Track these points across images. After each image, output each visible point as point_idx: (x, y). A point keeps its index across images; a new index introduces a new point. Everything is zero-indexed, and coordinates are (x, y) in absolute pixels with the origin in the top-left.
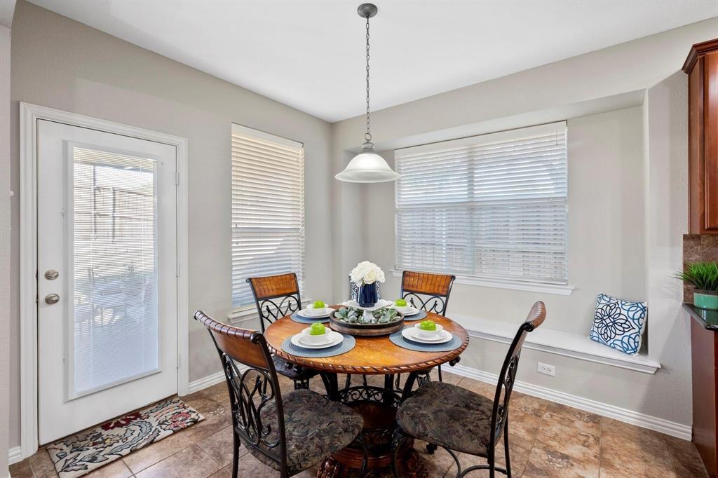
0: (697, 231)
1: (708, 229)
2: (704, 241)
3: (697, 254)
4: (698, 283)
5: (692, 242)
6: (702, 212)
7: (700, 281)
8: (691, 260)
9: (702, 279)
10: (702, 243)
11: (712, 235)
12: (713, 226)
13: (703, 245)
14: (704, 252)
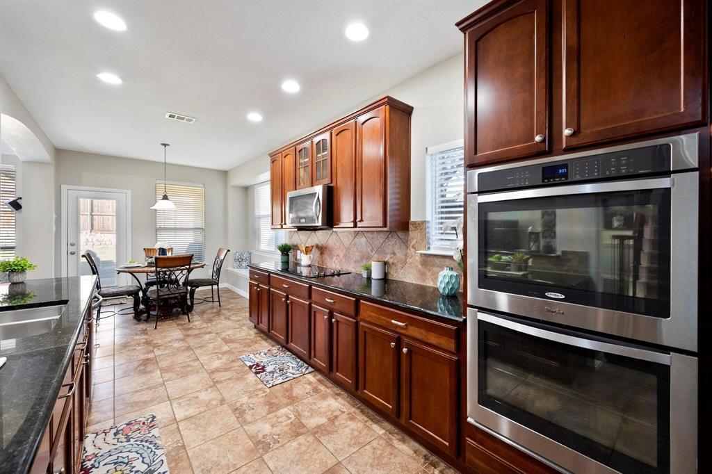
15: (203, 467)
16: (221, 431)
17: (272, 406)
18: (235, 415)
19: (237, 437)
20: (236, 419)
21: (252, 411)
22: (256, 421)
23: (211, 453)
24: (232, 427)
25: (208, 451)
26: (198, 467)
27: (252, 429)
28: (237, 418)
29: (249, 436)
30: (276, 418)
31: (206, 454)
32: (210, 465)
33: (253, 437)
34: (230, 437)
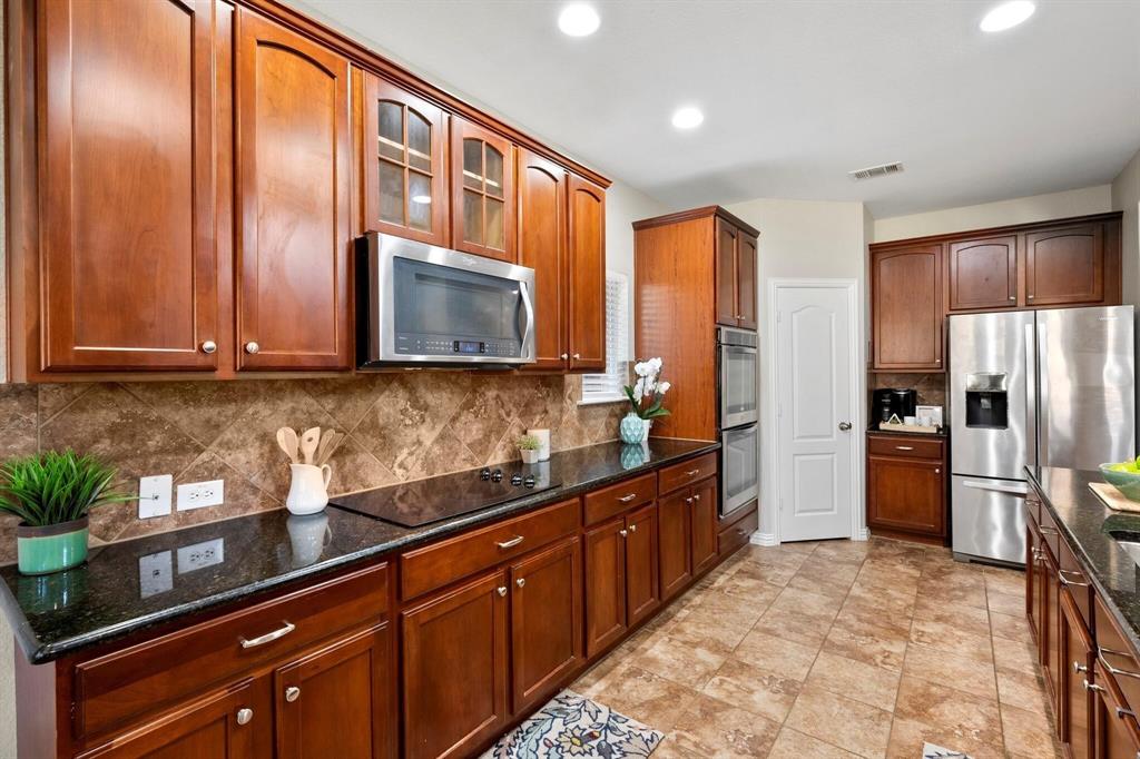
0: (21, 378)
1: (48, 370)
2: (45, 399)
3: (28, 434)
4: (31, 511)
5: (16, 404)
6: (33, 323)
7: (34, 506)
8: (15, 452)
9: (38, 499)
10: (42, 403)
11: (65, 385)
12: (60, 362)
13: (43, 409)
14: (46, 428)
15: (876, 727)
16: (816, 747)
17: (710, 710)
18: (769, 749)
19: (805, 720)
20: (777, 742)
21: (742, 729)
22: (759, 714)
23: (853, 733)
24: (795, 736)
25: (855, 739)
26: (882, 733)
27: (777, 712)
28: (773, 740)
29: (791, 709)
30: (735, 694)
31: (861, 737)
32: (866, 722)
33: (787, 703)
34: (813, 728)
